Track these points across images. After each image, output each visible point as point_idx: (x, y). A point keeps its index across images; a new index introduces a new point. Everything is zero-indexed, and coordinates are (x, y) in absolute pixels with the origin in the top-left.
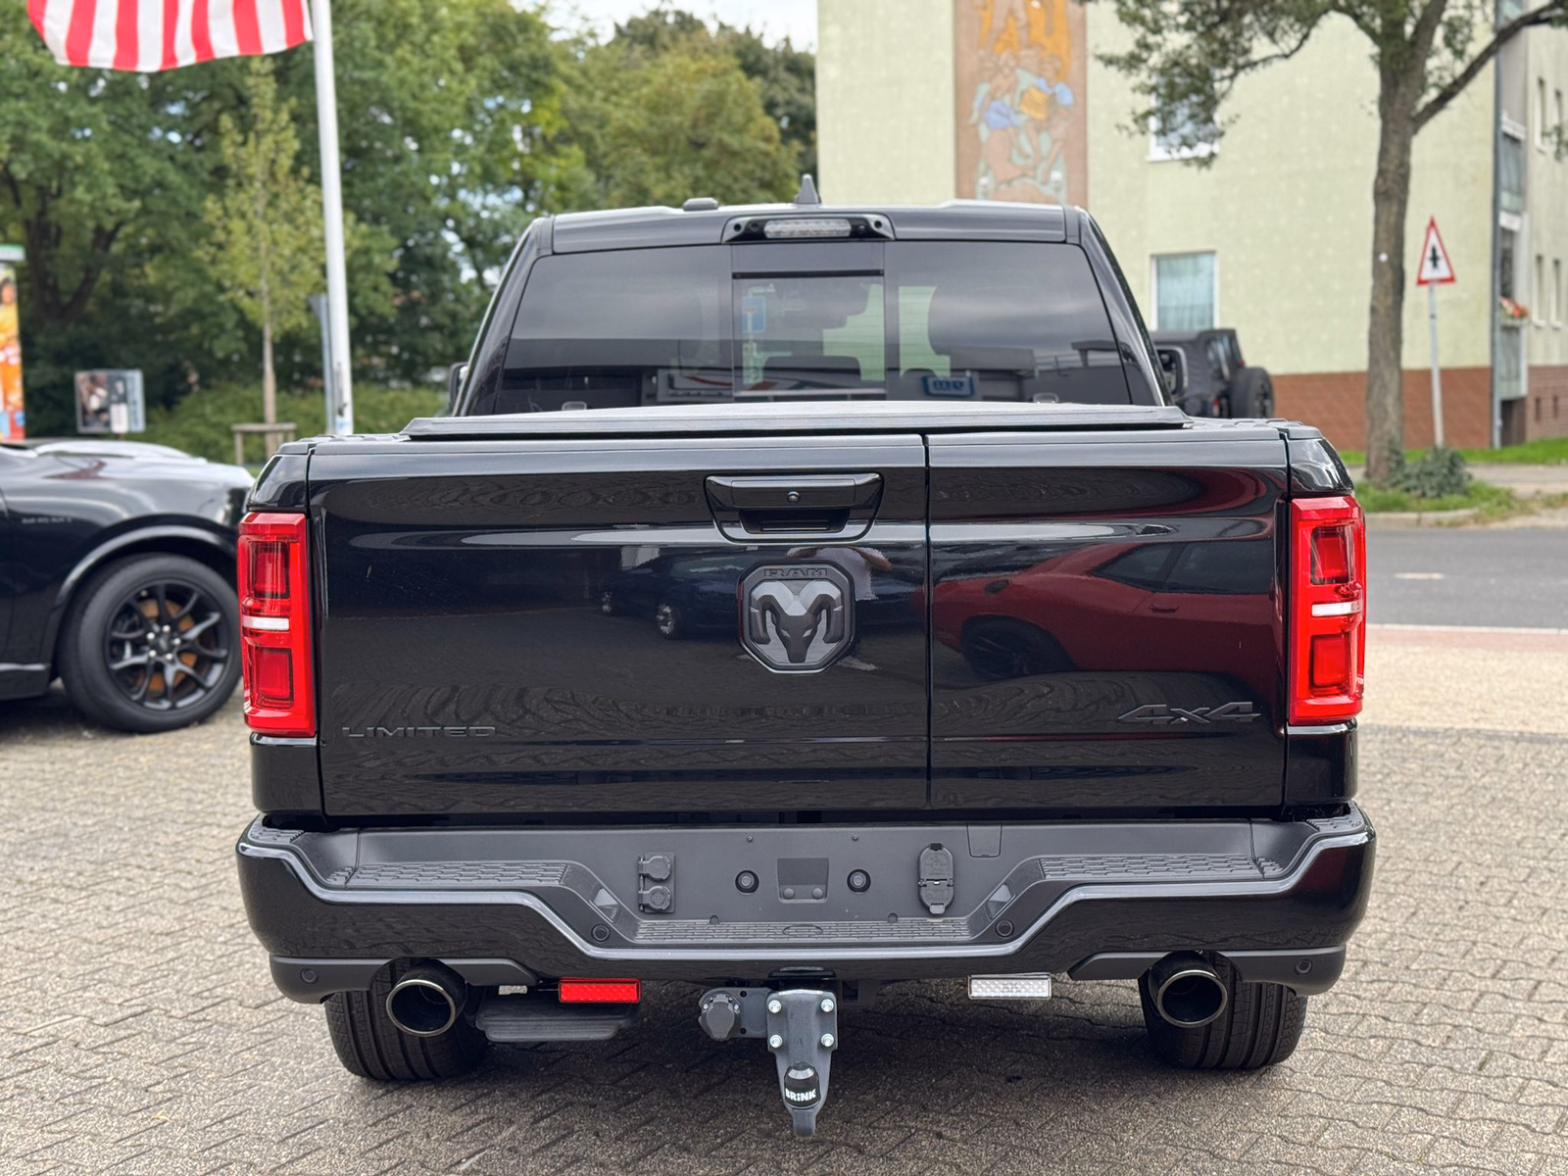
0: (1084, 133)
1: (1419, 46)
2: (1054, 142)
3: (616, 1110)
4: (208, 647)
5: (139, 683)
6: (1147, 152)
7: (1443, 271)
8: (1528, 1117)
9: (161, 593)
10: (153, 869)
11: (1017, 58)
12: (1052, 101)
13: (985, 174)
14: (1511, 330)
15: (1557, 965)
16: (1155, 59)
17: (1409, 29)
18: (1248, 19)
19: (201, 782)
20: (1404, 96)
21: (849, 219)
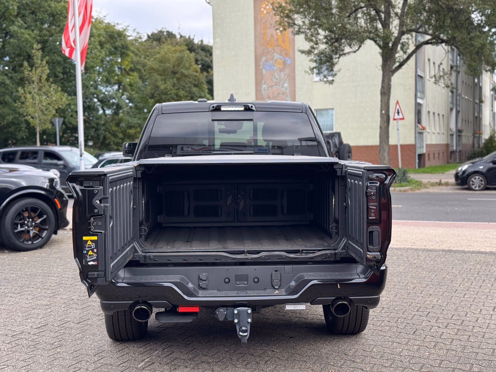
0: (294, 72)
1: (393, 50)
2: (285, 75)
3: (185, 347)
4: (43, 225)
5: (22, 236)
6: (313, 78)
7: (401, 116)
8: (426, 344)
9: (29, 210)
10: (37, 288)
11: (274, 49)
12: (284, 63)
13: (264, 84)
14: (421, 133)
15: (434, 308)
16: (316, 52)
17: (390, 45)
18: (343, 41)
19: (44, 264)
20: (389, 64)
21: (244, 105)
